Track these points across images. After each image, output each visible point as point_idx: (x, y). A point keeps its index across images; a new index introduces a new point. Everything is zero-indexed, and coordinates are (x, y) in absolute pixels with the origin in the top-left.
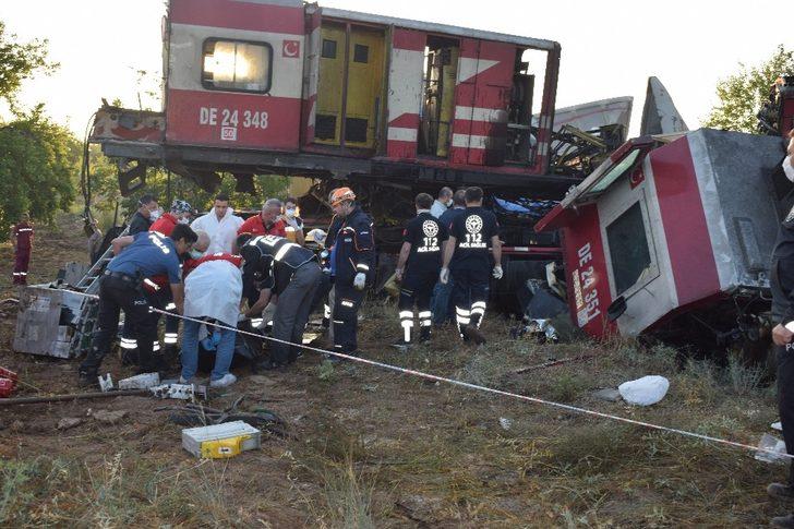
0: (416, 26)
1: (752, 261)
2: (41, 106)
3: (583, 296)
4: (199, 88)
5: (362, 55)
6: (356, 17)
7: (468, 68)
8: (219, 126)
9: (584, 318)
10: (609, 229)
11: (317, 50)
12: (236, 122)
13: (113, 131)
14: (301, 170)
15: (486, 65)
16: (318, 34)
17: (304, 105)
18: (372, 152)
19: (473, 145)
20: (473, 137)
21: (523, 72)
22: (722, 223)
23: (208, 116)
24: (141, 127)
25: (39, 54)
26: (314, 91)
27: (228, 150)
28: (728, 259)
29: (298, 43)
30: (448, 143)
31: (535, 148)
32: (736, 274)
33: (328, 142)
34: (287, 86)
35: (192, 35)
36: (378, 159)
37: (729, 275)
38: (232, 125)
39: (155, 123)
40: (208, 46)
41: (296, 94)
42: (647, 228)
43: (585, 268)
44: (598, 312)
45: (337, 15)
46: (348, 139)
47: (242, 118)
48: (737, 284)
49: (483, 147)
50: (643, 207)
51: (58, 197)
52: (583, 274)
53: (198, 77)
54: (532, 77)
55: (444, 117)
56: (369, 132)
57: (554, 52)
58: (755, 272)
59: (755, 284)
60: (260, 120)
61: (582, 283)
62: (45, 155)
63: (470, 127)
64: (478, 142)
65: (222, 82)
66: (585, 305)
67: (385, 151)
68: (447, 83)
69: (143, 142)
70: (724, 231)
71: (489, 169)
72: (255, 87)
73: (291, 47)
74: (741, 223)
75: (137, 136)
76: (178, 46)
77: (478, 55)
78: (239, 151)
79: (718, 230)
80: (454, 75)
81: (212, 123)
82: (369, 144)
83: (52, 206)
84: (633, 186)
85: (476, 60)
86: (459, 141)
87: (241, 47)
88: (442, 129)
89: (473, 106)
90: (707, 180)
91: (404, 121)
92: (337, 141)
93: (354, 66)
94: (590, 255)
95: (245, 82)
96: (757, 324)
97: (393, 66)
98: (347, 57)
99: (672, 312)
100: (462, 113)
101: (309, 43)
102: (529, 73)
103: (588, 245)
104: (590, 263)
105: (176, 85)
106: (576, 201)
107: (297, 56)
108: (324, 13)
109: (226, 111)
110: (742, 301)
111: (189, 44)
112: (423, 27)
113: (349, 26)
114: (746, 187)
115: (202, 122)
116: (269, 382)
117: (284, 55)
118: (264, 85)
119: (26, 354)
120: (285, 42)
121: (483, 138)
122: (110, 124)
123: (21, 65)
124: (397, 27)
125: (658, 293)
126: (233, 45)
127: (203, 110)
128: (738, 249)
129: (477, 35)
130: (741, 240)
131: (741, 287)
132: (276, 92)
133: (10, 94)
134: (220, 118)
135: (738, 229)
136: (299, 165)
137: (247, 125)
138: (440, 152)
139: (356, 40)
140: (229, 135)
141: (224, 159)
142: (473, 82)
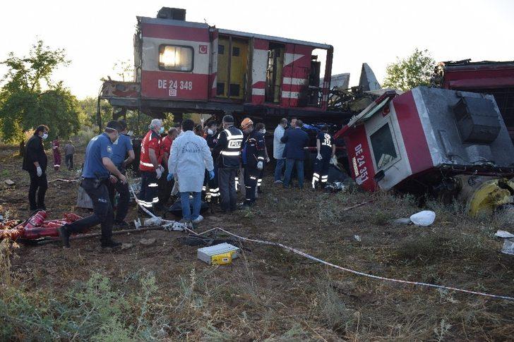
0: (263, 38)
1: (448, 151)
2: (61, 82)
3: (359, 170)
4: (158, 70)
5: (236, 52)
6: (234, 33)
7: (289, 59)
8: (168, 89)
9: (360, 182)
10: (372, 137)
11: (216, 50)
12: (176, 87)
13: (113, 92)
14: (209, 110)
15: (298, 57)
16: (216, 42)
17: (210, 78)
18: (243, 101)
19: (292, 97)
20: (292, 93)
21: (314, 60)
22: (432, 133)
23: (162, 84)
24: (127, 90)
25: (61, 56)
26: (215, 70)
27: (173, 101)
28: (437, 151)
29: (206, 46)
30: (280, 96)
31: (322, 98)
32: (441, 158)
33: (221, 96)
34: (202, 68)
35: (153, 43)
36: (246, 104)
37: (437, 158)
38: (174, 88)
39: (135, 88)
40: (161, 49)
41: (206, 72)
42: (393, 136)
43: (359, 156)
44: (367, 178)
45: (225, 32)
46: (231, 94)
47: (179, 85)
48: (442, 163)
49: (296, 97)
50: (390, 126)
51: (72, 127)
52: (358, 160)
53: (157, 65)
54: (319, 63)
55: (277, 83)
56: (241, 91)
57: (330, 50)
58: (450, 157)
59: (450, 162)
60: (188, 86)
61: (358, 164)
62: (65, 106)
63: (290, 88)
64: (294, 95)
65: (169, 67)
66: (360, 175)
67: (250, 100)
68: (278, 66)
69: (129, 98)
70: (434, 137)
71: (299, 109)
72: (186, 69)
73: (203, 49)
74: (441, 133)
75: (126, 94)
76: (147, 49)
77: (294, 52)
78: (179, 101)
79: (430, 136)
80: (282, 62)
81: (164, 87)
82: (241, 97)
83: (69, 132)
84: (384, 115)
85: (292, 55)
86: (285, 95)
87: (178, 48)
88: (277, 89)
89: (292, 77)
90: (423, 112)
91: (259, 85)
92: (226, 96)
93: (234, 58)
94: (361, 150)
95: (180, 66)
96: (454, 182)
97: (254, 57)
98: (230, 54)
99: (409, 177)
100: (286, 81)
101: (212, 46)
102: (318, 61)
103: (360, 145)
104: (361, 154)
105: (146, 68)
106: (356, 123)
107: (206, 53)
108: (220, 31)
109: (171, 81)
110: (445, 171)
111: (152, 47)
112: (267, 38)
113: (231, 38)
114: (442, 115)
115: (159, 87)
116: (219, 219)
117: (200, 53)
118: (190, 67)
119: (84, 209)
120: (200, 46)
121: (298, 93)
122: (111, 89)
123: (52, 62)
124: (256, 38)
125: (401, 168)
126: (174, 47)
127: (159, 80)
128: (441, 146)
129: (293, 42)
130: (442, 141)
131: (444, 164)
132: (195, 71)
133: (47, 76)
134: (168, 85)
135: (440, 135)
136: (208, 108)
137: (182, 88)
138: (276, 101)
139: (234, 45)
140: (173, 93)
141: (171, 105)
142: (292, 65)
